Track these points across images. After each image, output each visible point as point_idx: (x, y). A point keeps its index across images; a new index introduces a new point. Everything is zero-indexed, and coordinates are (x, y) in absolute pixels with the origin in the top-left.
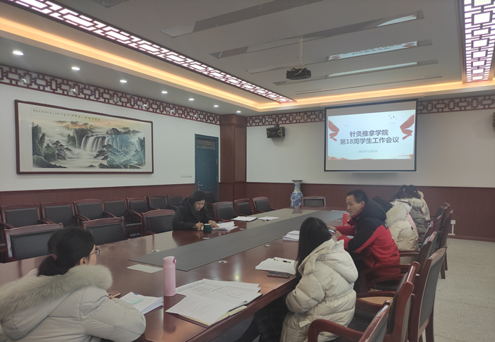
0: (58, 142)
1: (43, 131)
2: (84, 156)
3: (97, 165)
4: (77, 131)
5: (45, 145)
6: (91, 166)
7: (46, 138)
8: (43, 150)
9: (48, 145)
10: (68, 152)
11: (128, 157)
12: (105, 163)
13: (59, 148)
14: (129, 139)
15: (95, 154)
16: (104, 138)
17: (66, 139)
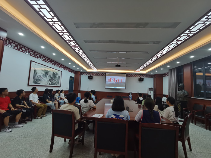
0: (40, 75)
1: (37, 72)
2: (46, 80)
3: (48, 83)
4: (45, 73)
5: (37, 76)
6: (47, 84)
7: (37, 74)
8: (36, 78)
9: (37, 77)
10: (42, 79)
11: (56, 82)
12: (50, 83)
13: (40, 77)
14: (56, 76)
15: (49, 80)
16: (51, 75)
17: (42, 74)
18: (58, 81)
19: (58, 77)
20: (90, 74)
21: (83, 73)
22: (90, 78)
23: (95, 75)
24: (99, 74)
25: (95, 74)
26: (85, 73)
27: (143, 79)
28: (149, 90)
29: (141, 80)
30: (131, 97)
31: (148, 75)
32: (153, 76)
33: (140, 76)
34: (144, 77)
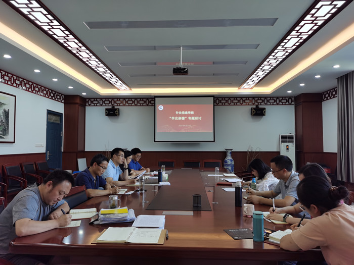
18: (5, 127)
19: (2, 114)
20: (110, 102)
21: (90, 99)
22: (112, 113)
23: (124, 105)
24: (138, 102)
25: (127, 102)
26: (96, 99)
27: (264, 109)
28: (283, 141)
29: (258, 113)
30: (229, 162)
31: (278, 98)
32: (292, 101)
33: (256, 101)
34: (266, 104)
